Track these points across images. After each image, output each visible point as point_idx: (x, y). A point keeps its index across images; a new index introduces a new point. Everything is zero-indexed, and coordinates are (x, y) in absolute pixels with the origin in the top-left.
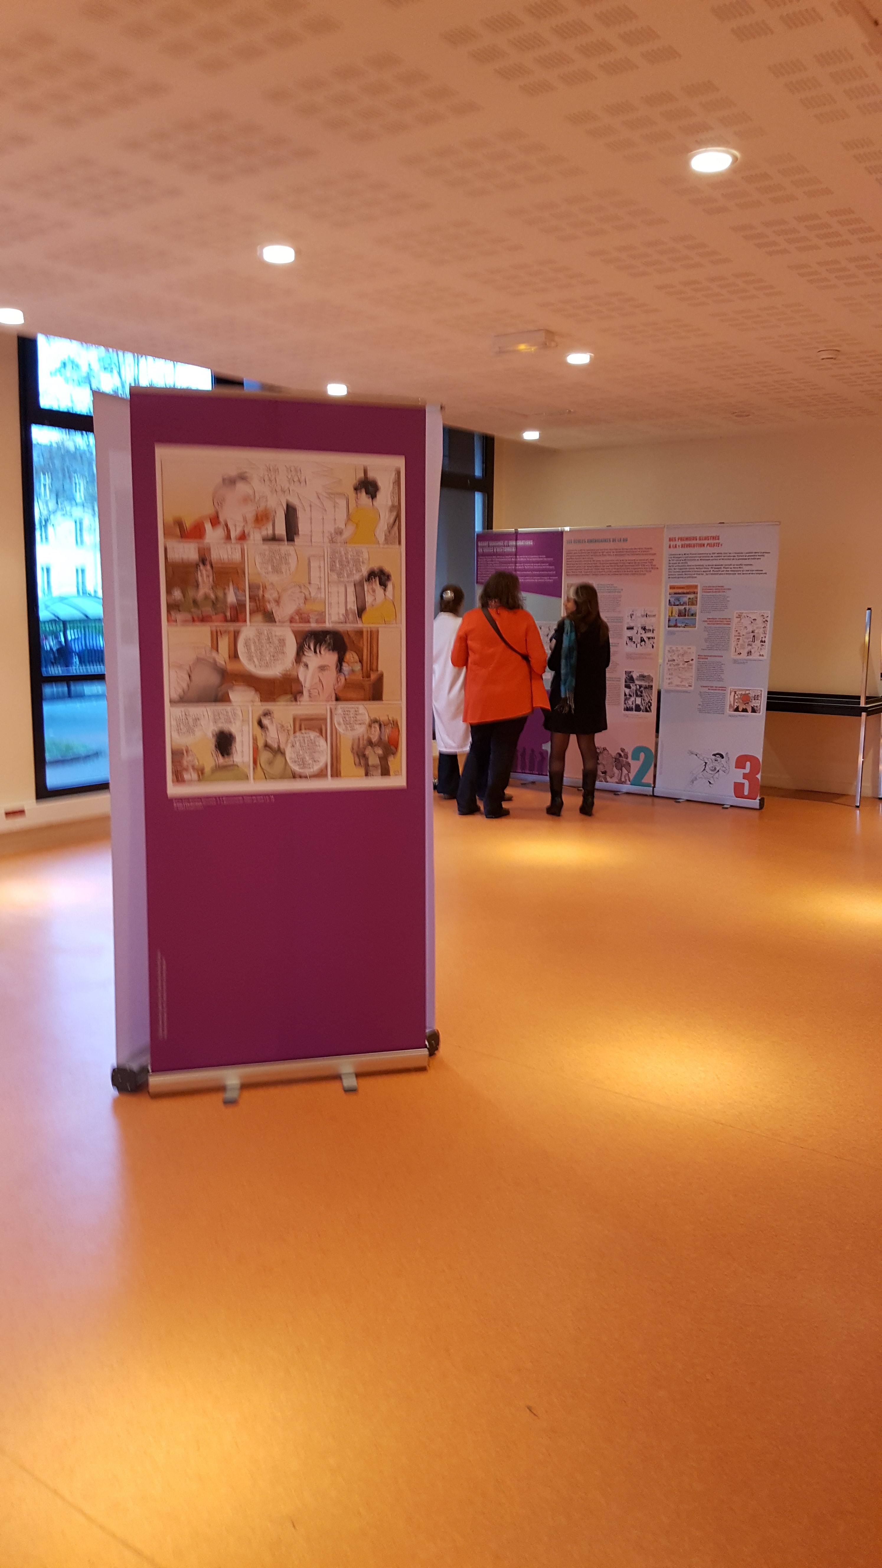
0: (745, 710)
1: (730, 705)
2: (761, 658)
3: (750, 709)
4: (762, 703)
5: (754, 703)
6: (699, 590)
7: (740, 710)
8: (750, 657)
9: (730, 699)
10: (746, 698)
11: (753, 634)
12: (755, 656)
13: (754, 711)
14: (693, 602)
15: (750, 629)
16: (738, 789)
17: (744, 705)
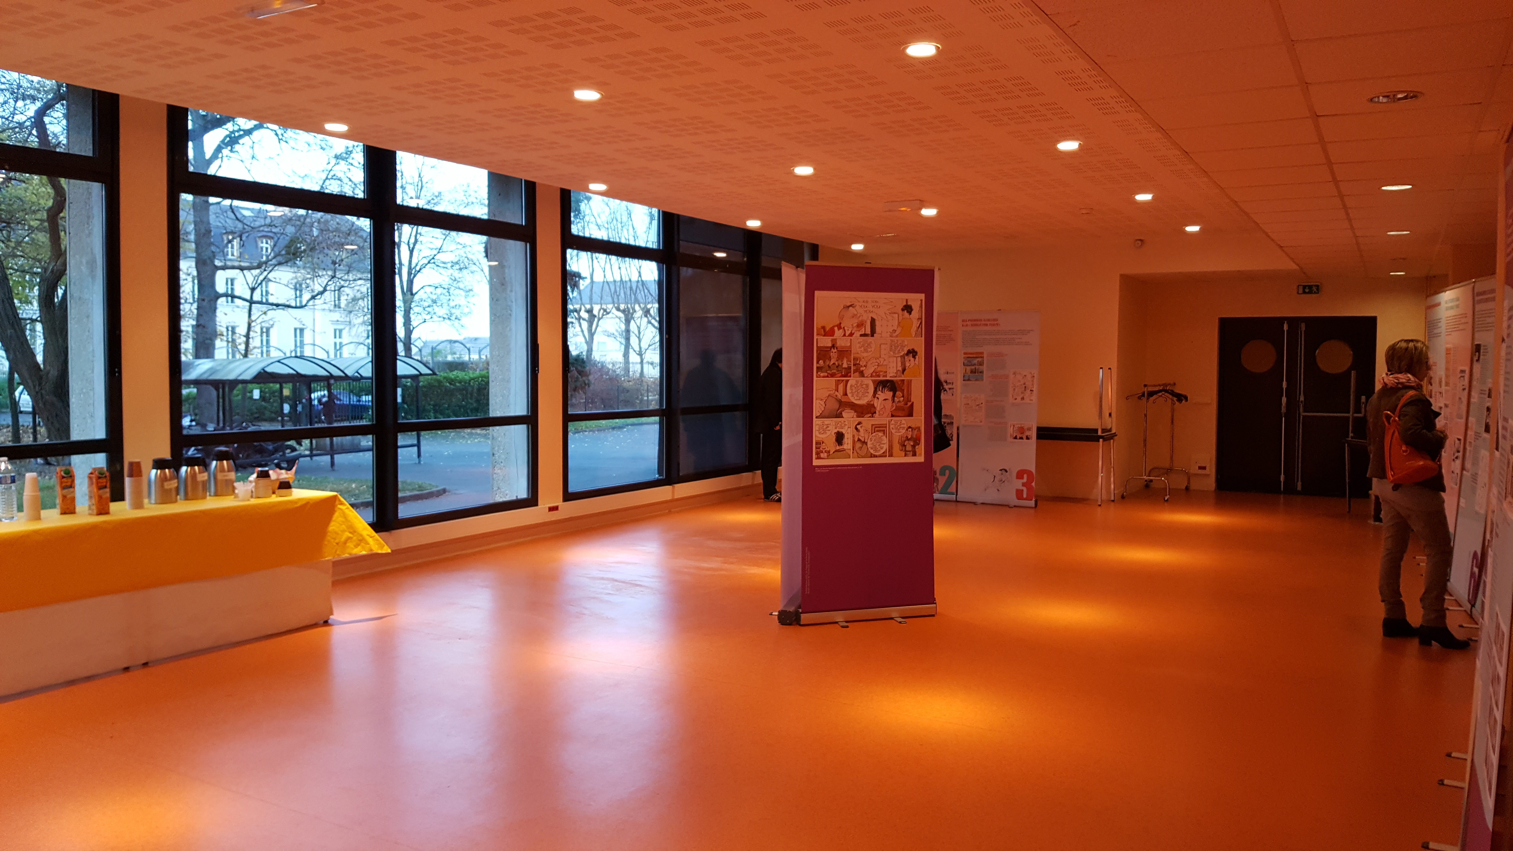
0: (1021, 438)
1: (1011, 435)
2: (1031, 402)
3: (1025, 437)
4: (1034, 434)
5: (1028, 433)
6: (985, 356)
7: (1018, 437)
8: (1024, 401)
9: (1010, 430)
10: (1022, 430)
11: (1024, 386)
12: (1027, 400)
13: (1028, 438)
14: (981, 364)
15: (1022, 383)
16: (1019, 494)
17: (1021, 435)
